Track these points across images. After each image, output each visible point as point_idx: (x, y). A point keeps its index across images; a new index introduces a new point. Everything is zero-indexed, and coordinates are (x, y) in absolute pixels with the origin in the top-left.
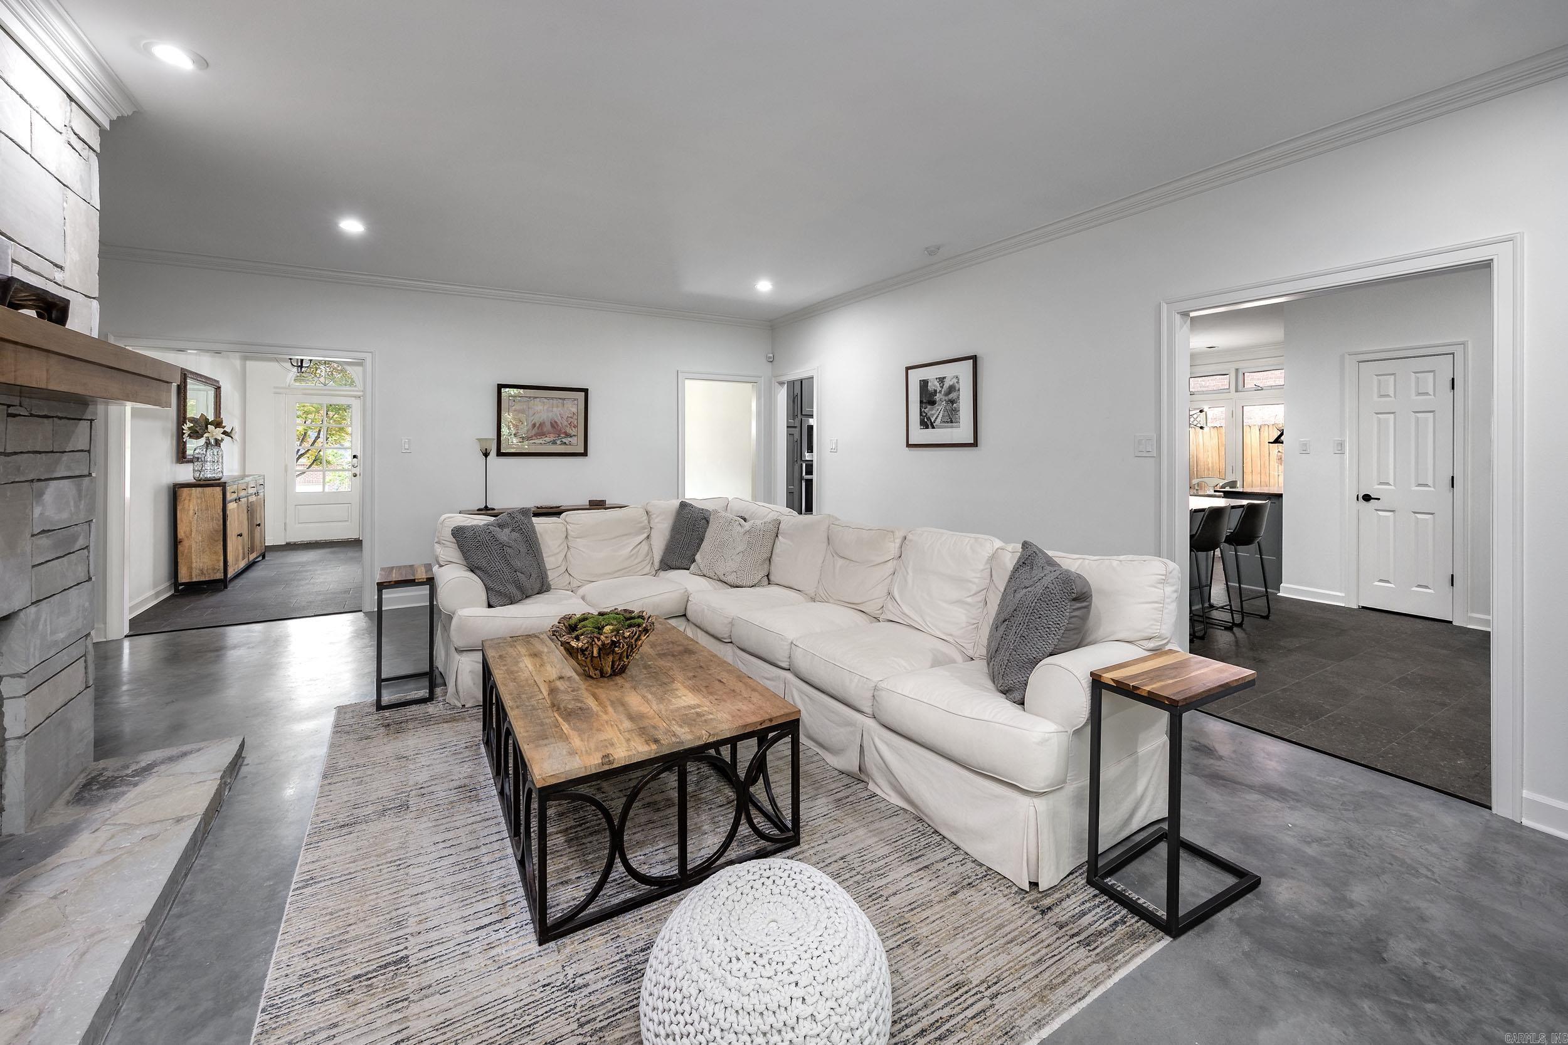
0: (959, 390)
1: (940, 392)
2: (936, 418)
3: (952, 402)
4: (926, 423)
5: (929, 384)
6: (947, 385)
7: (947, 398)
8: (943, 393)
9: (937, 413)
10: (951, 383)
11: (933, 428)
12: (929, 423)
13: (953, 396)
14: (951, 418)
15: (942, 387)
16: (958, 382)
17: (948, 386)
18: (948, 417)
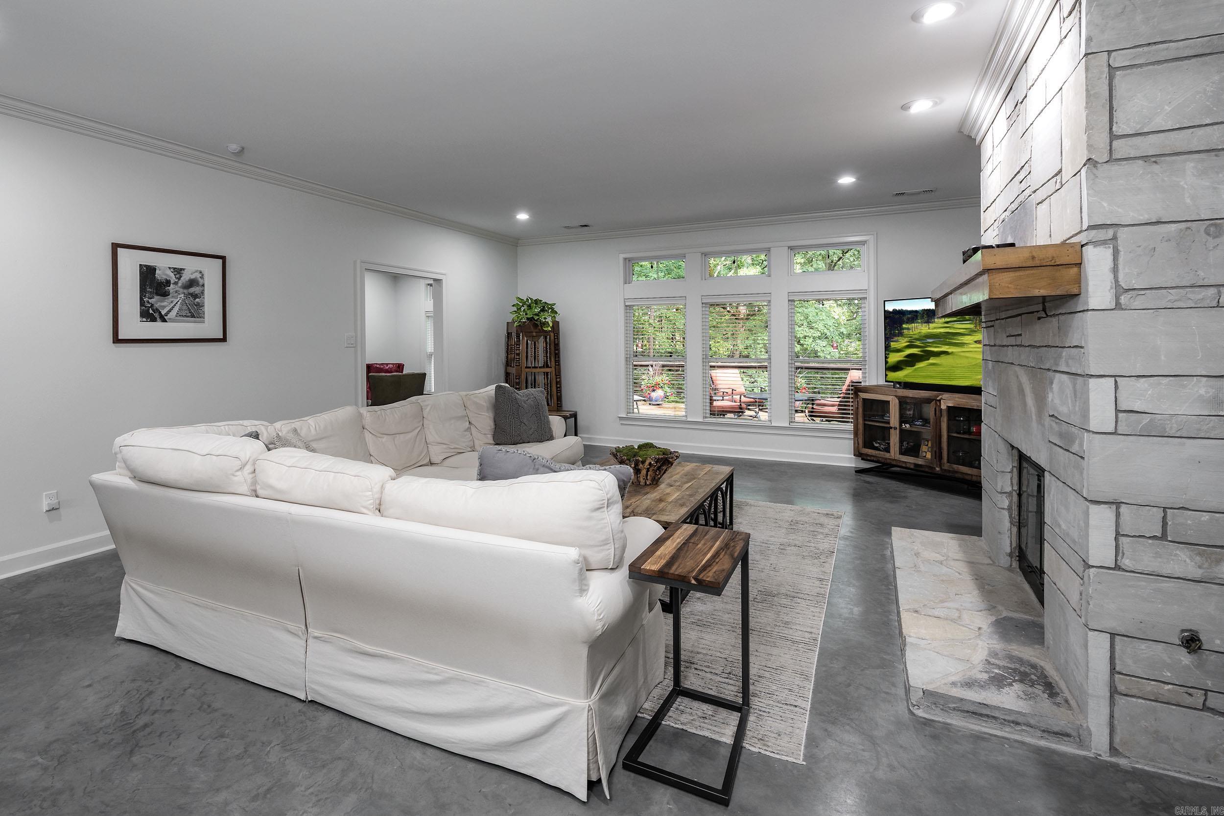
0: (203, 285)
1: (176, 283)
2: (170, 311)
3: (195, 296)
4: (149, 314)
5: (157, 271)
6: (186, 277)
7: (185, 291)
8: (180, 284)
9: (169, 305)
10: (193, 277)
11: (164, 320)
12: (156, 315)
13: (195, 290)
14: (194, 311)
15: (179, 279)
16: (202, 277)
17: (187, 279)
18: (188, 312)
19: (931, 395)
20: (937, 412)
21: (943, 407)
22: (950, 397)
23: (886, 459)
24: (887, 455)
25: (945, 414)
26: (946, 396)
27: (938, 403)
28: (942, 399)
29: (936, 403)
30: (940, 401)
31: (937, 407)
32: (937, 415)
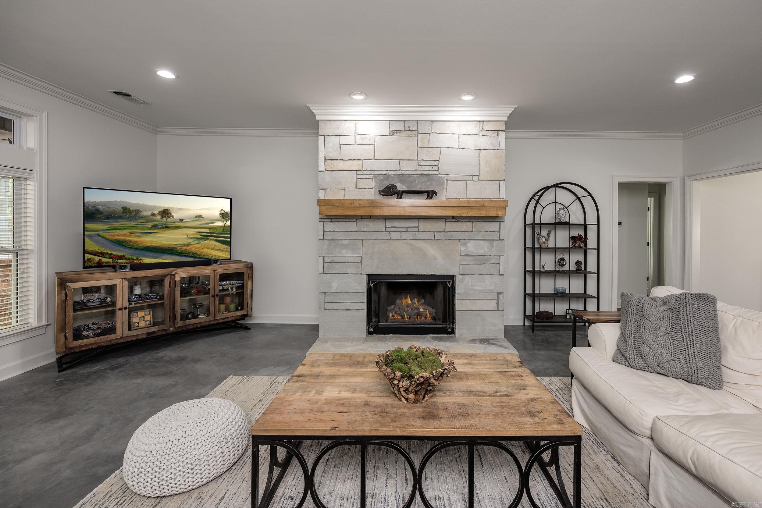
19: (165, 272)
20: (172, 284)
21: (178, 279)
22: (184, 270)
23: (111, 341)
24: (112, 337)
25: (178, 285)
26: (180, 270)
27: (173, 277)
28: (176, 273)
29: (171, 278)
30: (174, 275)
31: (172, 281)
32: (171, 287)
